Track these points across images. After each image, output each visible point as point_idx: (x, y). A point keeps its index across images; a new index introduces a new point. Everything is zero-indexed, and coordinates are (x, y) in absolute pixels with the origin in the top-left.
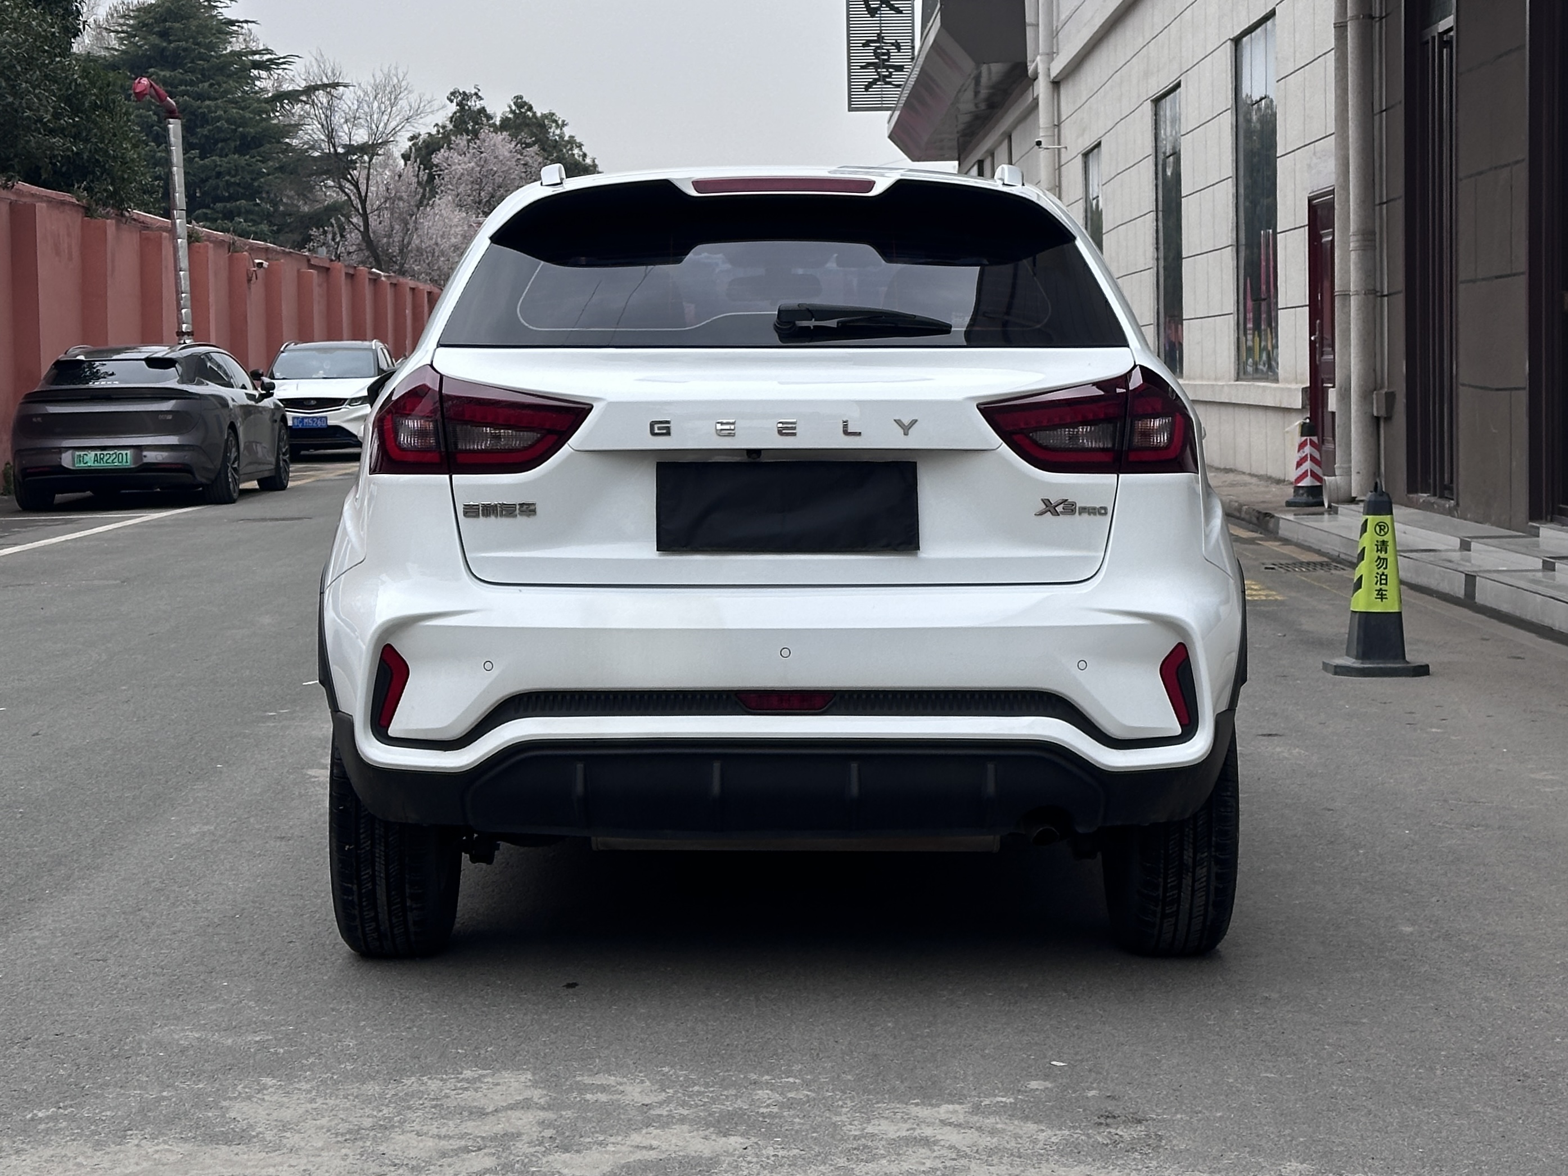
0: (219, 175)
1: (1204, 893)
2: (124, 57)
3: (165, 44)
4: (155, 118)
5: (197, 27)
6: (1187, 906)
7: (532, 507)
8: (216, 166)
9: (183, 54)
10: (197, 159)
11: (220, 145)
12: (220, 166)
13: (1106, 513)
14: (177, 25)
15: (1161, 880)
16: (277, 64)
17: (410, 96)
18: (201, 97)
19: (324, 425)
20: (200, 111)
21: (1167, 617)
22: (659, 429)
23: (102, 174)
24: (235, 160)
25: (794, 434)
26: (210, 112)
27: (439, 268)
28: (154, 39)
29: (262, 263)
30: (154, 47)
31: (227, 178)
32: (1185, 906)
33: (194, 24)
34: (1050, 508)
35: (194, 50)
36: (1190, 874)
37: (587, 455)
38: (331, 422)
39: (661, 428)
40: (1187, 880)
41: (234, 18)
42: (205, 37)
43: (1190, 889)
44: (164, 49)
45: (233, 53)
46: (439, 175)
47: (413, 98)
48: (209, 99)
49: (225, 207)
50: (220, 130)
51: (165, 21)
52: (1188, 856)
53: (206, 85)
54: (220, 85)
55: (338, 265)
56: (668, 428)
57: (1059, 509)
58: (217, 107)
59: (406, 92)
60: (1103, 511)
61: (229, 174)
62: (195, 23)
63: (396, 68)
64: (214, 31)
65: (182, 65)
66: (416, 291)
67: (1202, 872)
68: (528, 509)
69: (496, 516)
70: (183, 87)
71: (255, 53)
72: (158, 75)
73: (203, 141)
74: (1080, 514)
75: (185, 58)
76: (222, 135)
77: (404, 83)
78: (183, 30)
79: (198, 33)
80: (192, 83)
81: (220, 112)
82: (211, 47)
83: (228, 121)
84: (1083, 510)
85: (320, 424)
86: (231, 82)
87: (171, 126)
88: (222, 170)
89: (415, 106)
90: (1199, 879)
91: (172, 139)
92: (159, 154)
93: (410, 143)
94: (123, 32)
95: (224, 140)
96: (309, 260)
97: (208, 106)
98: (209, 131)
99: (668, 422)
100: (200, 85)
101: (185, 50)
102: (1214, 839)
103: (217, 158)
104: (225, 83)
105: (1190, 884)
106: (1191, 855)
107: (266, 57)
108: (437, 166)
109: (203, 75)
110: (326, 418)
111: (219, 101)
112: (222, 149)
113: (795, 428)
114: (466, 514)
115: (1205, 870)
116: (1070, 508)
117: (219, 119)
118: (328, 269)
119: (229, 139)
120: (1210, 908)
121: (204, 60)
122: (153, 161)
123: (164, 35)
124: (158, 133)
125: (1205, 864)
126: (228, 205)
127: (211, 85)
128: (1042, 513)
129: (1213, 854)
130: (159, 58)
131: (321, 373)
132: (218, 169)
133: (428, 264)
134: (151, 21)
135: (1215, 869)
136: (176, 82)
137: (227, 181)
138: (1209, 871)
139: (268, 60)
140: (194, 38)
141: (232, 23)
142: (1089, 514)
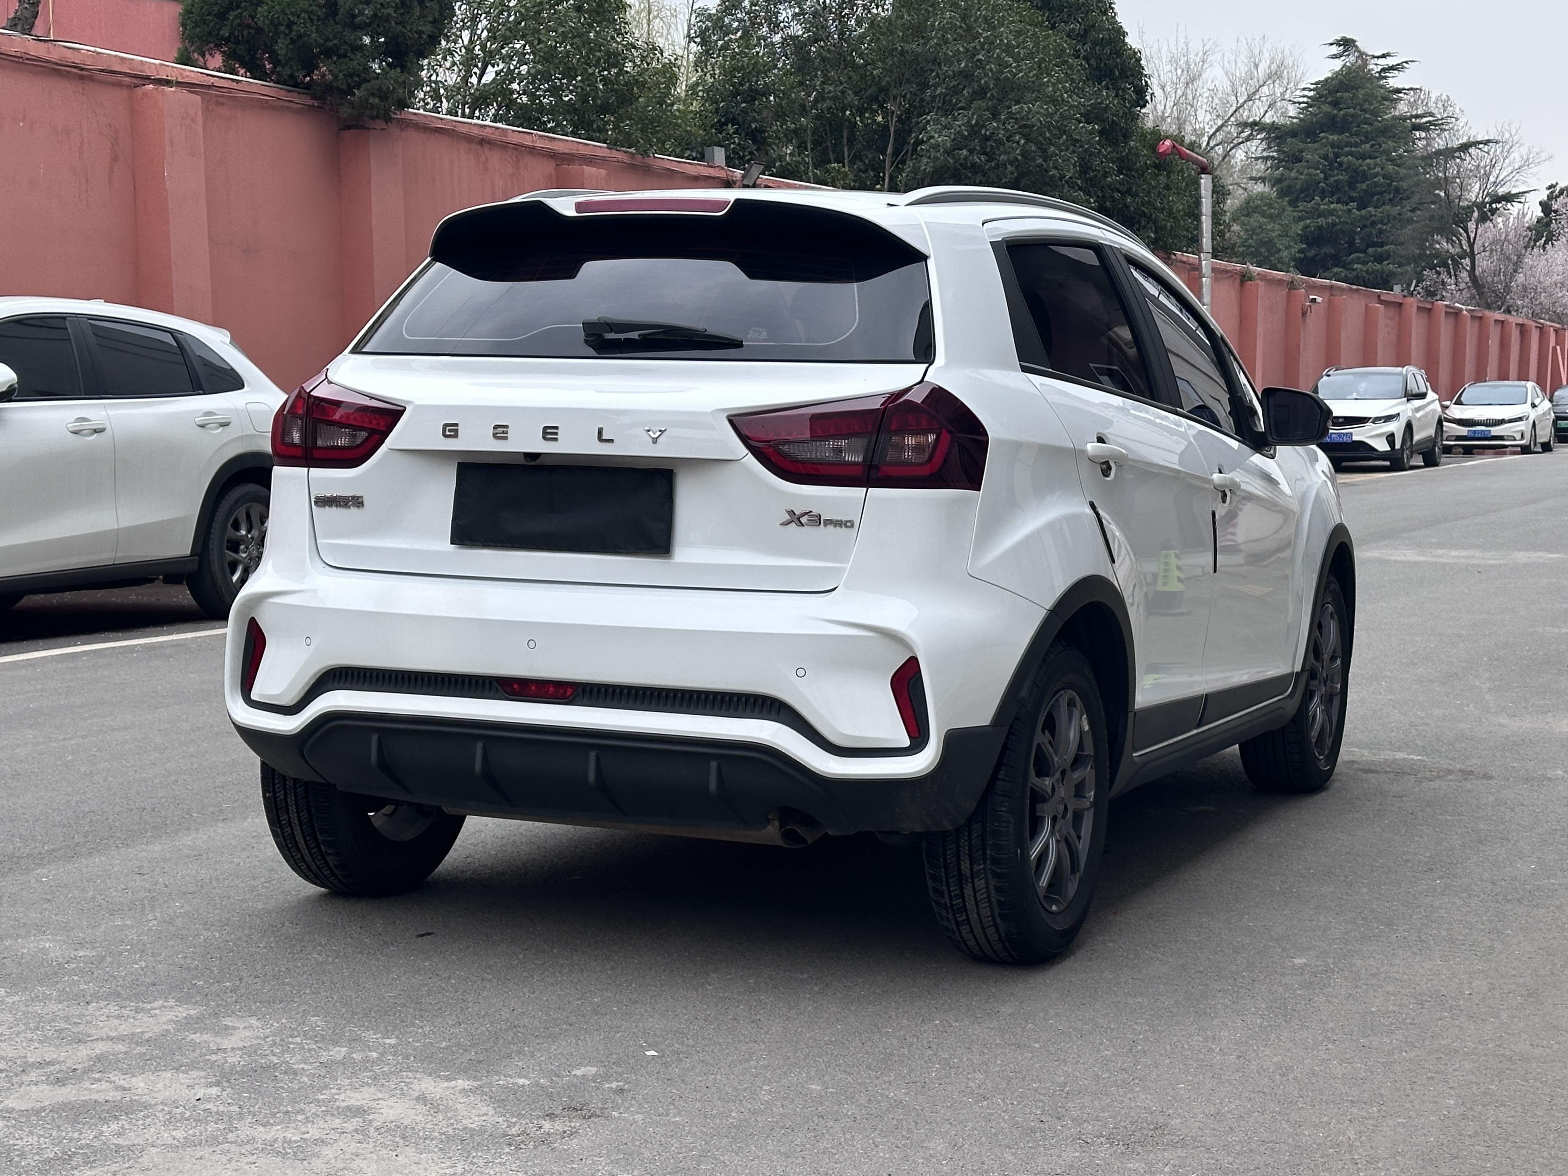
0: (1373, 224)
1: (987, 905)
2: (1302, 124)
3: (1335, 112)
4: (1322, 176)
5: (1364, 95)
6: (975, 915)
7: (360, 500)
8: (1371, 216)
9: (1350, 119)
10: (1354, 210)
11: (1376, 198)
12: (1375, 216)
13: (852, 526)
14: (1346, 95)
15: (945, 888)
16: (1435, 125)
17: (1522, 149)
18: (1363, 157)
19: (1349, 441)
20: (1361, 168)
21: (893, 630)
22: (449, 431)
23: (1148, 223)
24: (1388, 211)
25: (556, 439)
26: (1369, 169)
27: (1541, 304)
28: (1327, 108)
29: (1315, 299)
30: (1327, 114)
31: (1380, 226)
32: (974, 916)
33: (1361, 93)
34: (795, 519)
35: (1360, 115)
36: (970, 885)
37: (398, 454)
38: (1355, 438)
39: (451, 431)
40: (968, 891)
41: (1401, 86)
42: (1370, 104)
43: (973, 899)
44: (1335, 116)
45: (1395, 118)
46: (1556, 220)
47: (1524, 150)
48: (1370, 158)
49: (1376, 251)
50: (1376, 184)
51: (1337, 91)
52: (965, 866)
53: (1368, 145)
54: (1380, 146)
55: (1410, 300)
56: (456, 431)
57: (804, 520)
58: (1376, 165)
59: (1518, 145)
60: (849, 524)
61: (1382, 223)
62: (1363, 92)
63: (1510, 125)
64: (1379, 99)
65: (1349, 130)
66: (1505, 324)
67: (980, 883)
68: (357, 502)
69: (337, 506)
70: (1348, 148)
71: (1417, 116)
72: (1327, 139)
73: (1362, 194)
74: (825, 525)
75: (1351, 123)
76: (1379, 189)
77: (1516, 138)
78: (1352, 99)
79: (1365, 101)
80: (1356, 145)
81: (1378, 169)
82: (1375, 113)
83: (1385, 177)
84: (828, 522)
85: (1345, 439)
86: (1390, 143)
87: (1202, 181)
88: (1376, 219)
89: (1525, 157)
90: (979, 891)
91: (1203, 192)
92: (1322, 207)
93: (1548, 192)
94: (1303, 103)
95: (1380, 193)
96: (1379, 296)
97: (1368, 165)
98: (1367, 186)
99: (456, 425)
100: (1363, 146)
101: (1352, 116)
102: (988, 852)
103: (1371, 209)
104: (1384, 143)
105: (972, 894)
106: (968, 866)
107: (1424, 120)
108: (1556, 211)
109: (1366, 138)
110: (1351, 434)
111: (1378, 160)
112: (1378, 200)
113: (556, 434)
114: (316, 503)
115: (983, 881)
116: (817, 520)
117: (1377, 175)
118: (1401, 304)
119: (1384, 192)
120: (998, 920)
121: (1369, 124)
122: (1317, 213)
123: (1335, 104)
124: (1323, 188)
125: (982, 876)
126: (1379, 250)
127: (1372, 146)
128: (787, 523)
129: (989, 867)
130: (1333, 124)
131: (1355, 395)
132: (1373, 218)
133: (1531, 299)
134: (1325, 92)
135: (993, 882)
136: (1343, 143)
137: (1380, 229)
138: (987, 882)
139: (1427, 122)
140: (1361, 106)
141: (1399, 91)
142: (835, 526)
